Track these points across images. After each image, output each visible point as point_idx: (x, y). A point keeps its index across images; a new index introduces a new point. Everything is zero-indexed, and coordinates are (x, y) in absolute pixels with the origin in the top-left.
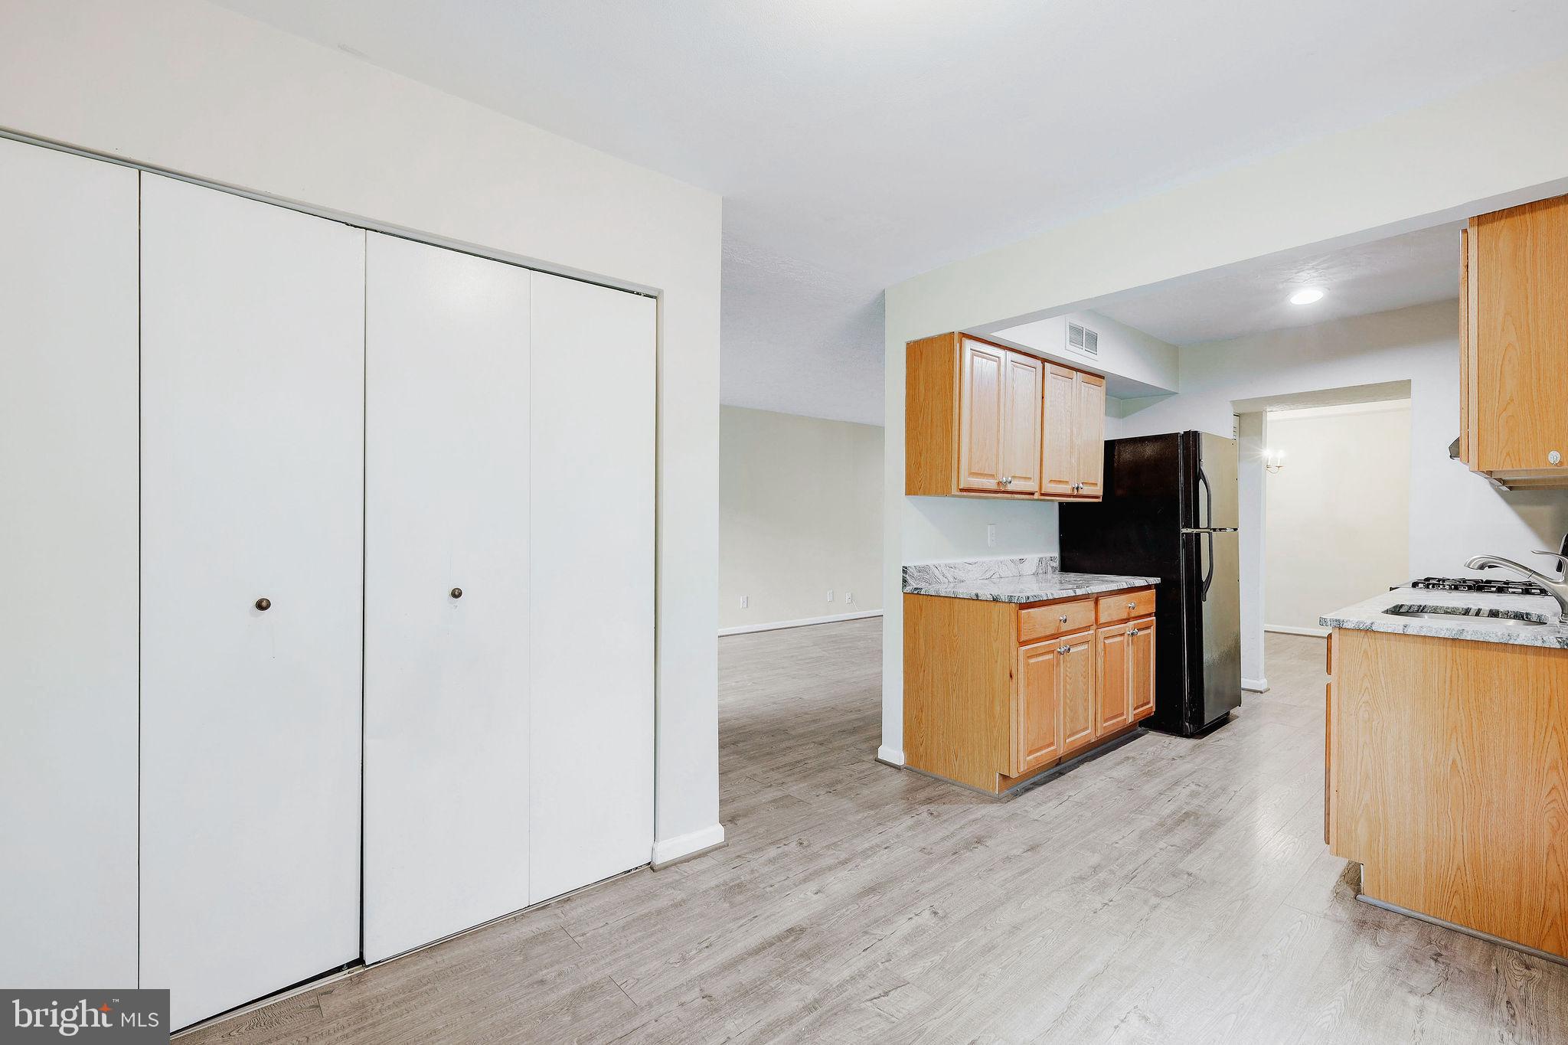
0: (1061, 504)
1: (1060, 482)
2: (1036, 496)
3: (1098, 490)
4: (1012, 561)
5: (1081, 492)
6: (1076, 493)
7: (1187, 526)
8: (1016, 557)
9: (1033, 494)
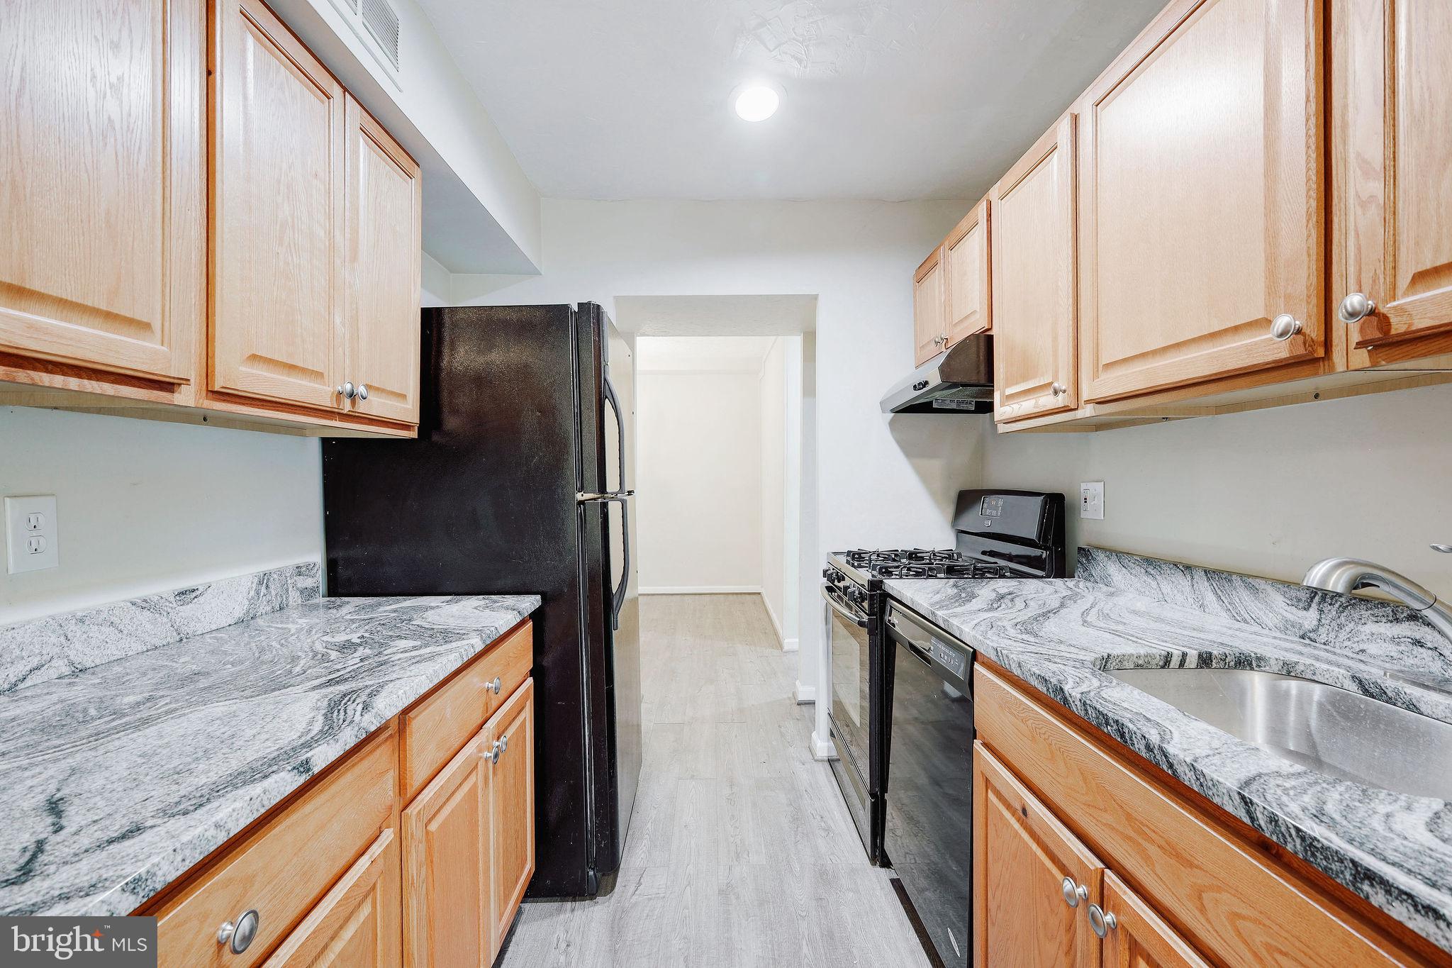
0: (326, 442)
1: (292, 368)
2: (186, 397)
3: (408, 409)
4: (145, 605)
5: (362, 408)
6: (346, 406)
7: (582, 489)
8: (168, 587)
9: (168, 386)
